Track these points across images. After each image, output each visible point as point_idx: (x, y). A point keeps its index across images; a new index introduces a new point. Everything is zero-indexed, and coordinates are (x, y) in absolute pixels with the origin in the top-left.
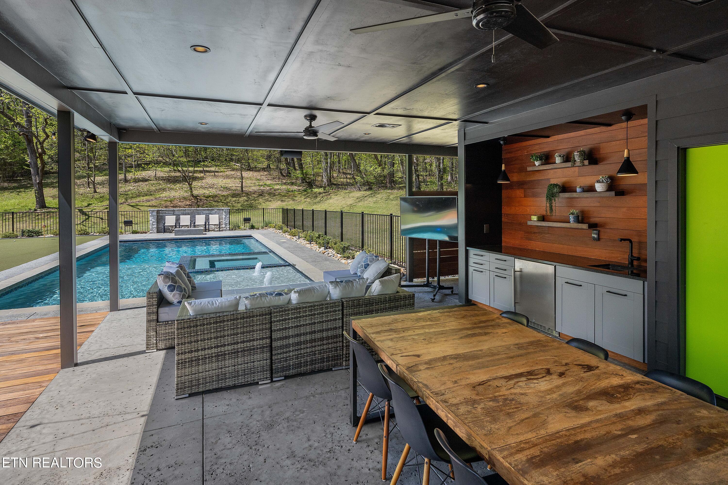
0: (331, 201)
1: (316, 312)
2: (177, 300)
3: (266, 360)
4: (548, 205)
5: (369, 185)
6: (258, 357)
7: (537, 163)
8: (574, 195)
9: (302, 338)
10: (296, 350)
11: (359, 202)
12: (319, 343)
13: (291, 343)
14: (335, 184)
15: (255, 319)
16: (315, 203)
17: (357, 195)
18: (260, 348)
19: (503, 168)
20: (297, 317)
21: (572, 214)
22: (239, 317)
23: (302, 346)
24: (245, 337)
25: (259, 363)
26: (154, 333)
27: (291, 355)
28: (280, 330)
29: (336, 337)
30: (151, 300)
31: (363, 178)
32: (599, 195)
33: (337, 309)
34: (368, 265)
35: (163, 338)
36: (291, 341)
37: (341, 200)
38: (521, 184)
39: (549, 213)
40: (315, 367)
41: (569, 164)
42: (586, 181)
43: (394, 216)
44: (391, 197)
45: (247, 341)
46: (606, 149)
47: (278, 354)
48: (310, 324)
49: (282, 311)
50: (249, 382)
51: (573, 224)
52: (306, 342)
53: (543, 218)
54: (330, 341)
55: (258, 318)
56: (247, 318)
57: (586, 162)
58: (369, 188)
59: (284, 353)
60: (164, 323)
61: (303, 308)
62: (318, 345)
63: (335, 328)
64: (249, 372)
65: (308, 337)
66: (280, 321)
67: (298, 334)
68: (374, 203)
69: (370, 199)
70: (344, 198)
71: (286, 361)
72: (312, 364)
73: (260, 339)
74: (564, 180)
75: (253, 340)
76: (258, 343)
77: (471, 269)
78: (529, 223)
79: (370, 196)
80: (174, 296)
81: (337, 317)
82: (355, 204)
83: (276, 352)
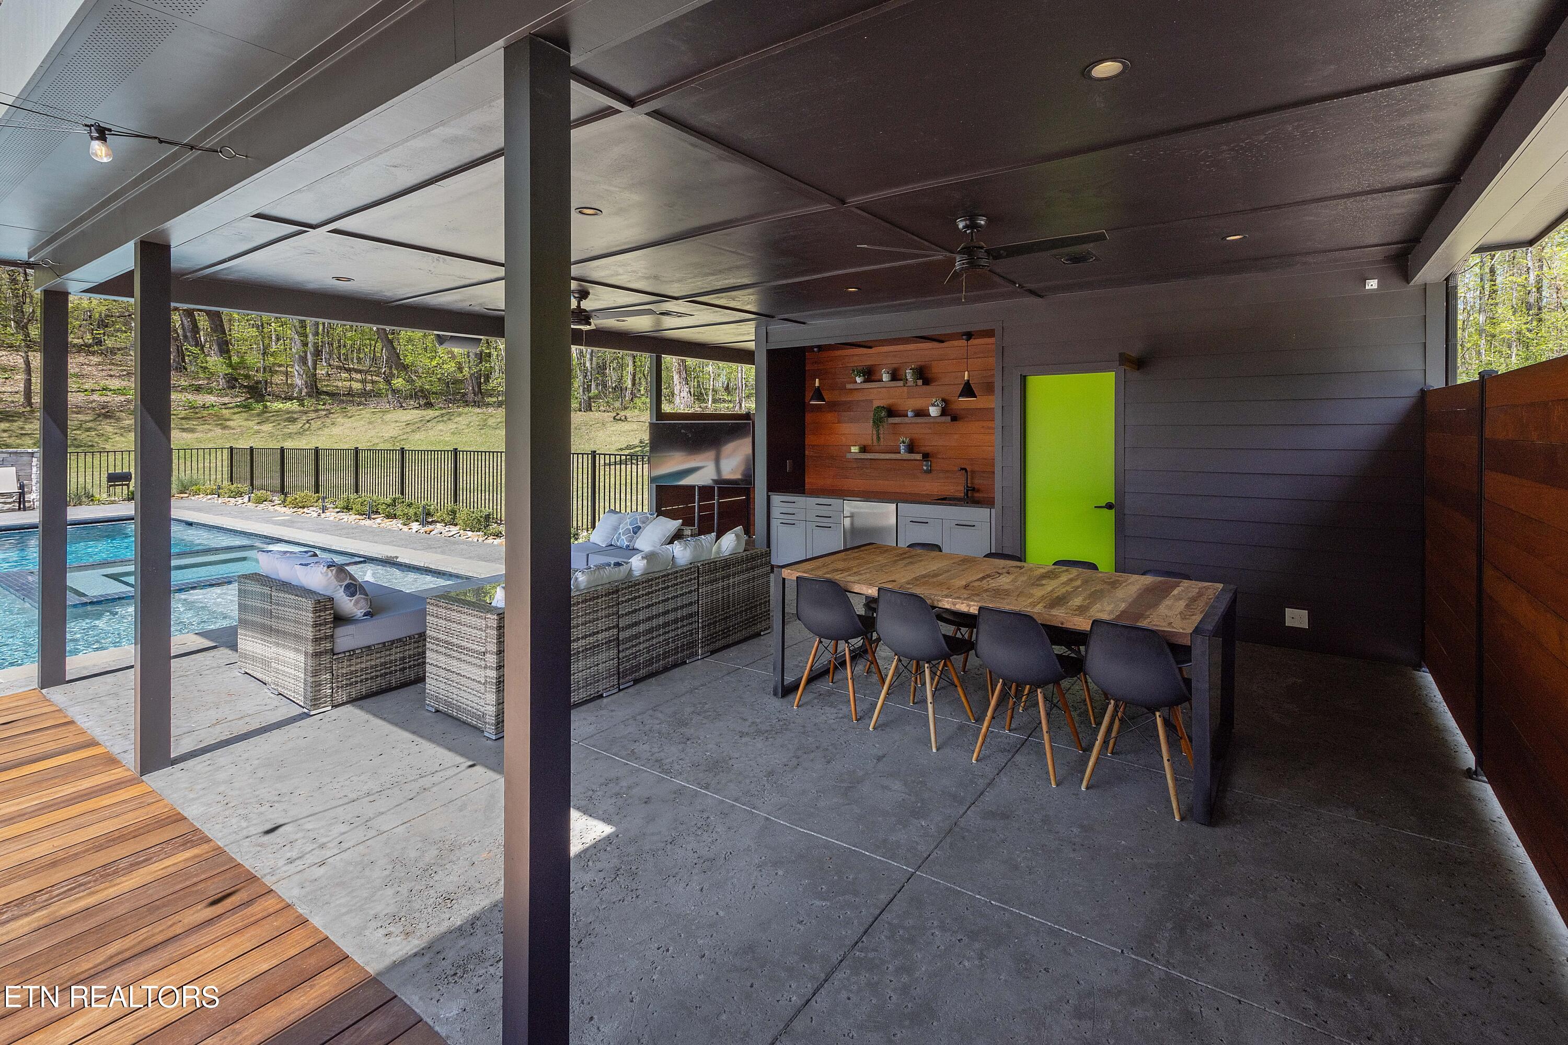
0: (336, 430)
1: (670, 584)
2: (363, 611)
3: (613, 659)
4: (875, 432)
5: (425, 397)
6: (603, 656)
7: (859, 380)
8: (906, 420)
9: (655, 623)
10: (647, 640)
11: (413, 431)
12: (673, 627)
13: (654, 626)
14: (327, 393)
15: (600, 601)
16: (290, 436)
17: (404, 418)
18: (606, 643)
19: (817, 384)
20: (649, 593)
21: (903, 442)
22: (580, 600)
23: (654, 634)
24: (587, 629)
25: (604, 665)
26: (328, 676)
27: (642, 649)
28: (630, 613)
29: (691, 616)
30: (322, 614)
31: (412, 382)
32: (932, 420)
33: (693, 577)
34: (639, 528)
35: (344, 683)
36: (642, 628)
37: (363, 429)
38: (833, 406)
39: (875, 443)
40: (668, 661)
41: (901, 383)
42: (918, 403)
43: (600, 454)
44: (491, 421)
45: (590, 635)
46: (937, 369)
47: (627, 649)
48: (663, 601)
49: (632, 586)
50: (592, 696)
51: (903, 453)
52: (658, 628)
53: (864, 449)
54: (685, 622)
55: (603, 599)
56: (590, 600)
57: (920, 382)
58: (426, 404)
59: (633, 646)
60: (347, 654)
61: (656, 578)
62: (672, 630)
63: (691, 604)
64: (592, 681)
65: (661, 620)
66: (629, 600)
67: (649, 617)
68: (453, 433)
69: (441, 426)
70: (370, 423)
71: (635, 657)
72: (664, 659)
73: (606, 630)
74: (890, 401)
75: (598, 633)
76: (604, 636)
77: (775, 523)
78: (849, 456)
79: (440, 419)
80: (357, 602)
81: (693, 589)
82: (405, 437)
83: (624, 646)
